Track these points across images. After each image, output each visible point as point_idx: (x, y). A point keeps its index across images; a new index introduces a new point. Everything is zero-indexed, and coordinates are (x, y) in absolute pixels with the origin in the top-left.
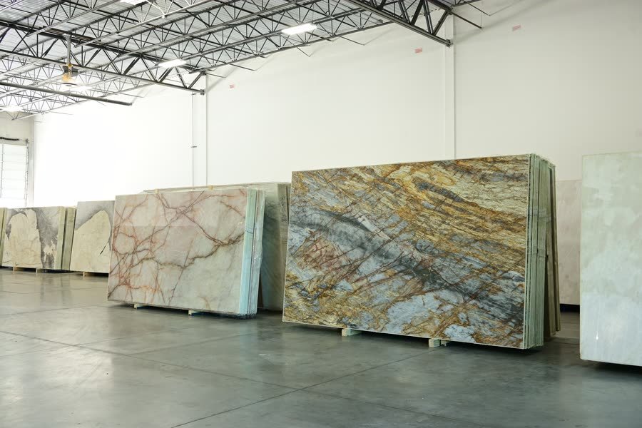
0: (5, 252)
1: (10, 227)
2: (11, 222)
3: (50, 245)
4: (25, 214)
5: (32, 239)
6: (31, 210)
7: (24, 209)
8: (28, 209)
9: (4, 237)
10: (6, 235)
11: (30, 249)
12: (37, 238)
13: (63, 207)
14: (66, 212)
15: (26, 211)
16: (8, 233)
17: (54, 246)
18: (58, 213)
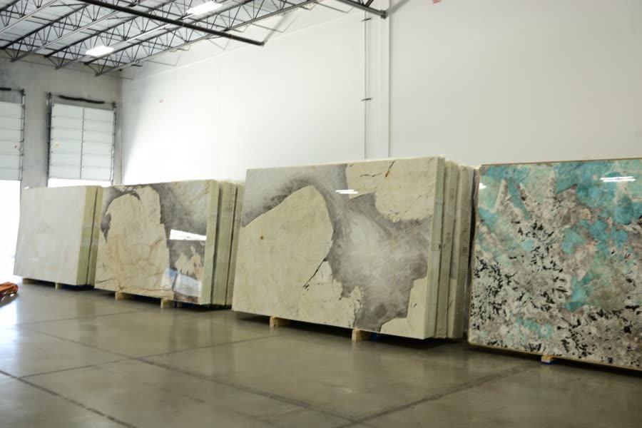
0: (99, 264)
1: (109, 218)
2: (111, 211)
3: (190, 256)
4: (136, 195)
5: (152, 242)
6: (149, 189)
7: (135, 187)
8: (143, 186)
9: (97, 237)
10: (101, 234)
11: (147, 260)
12: (160, 240)
13: (214, 182)
14: (220, 192)
15: (139, 191)
16: (105, 229)
17: (197, 258)
18: (206, 192)
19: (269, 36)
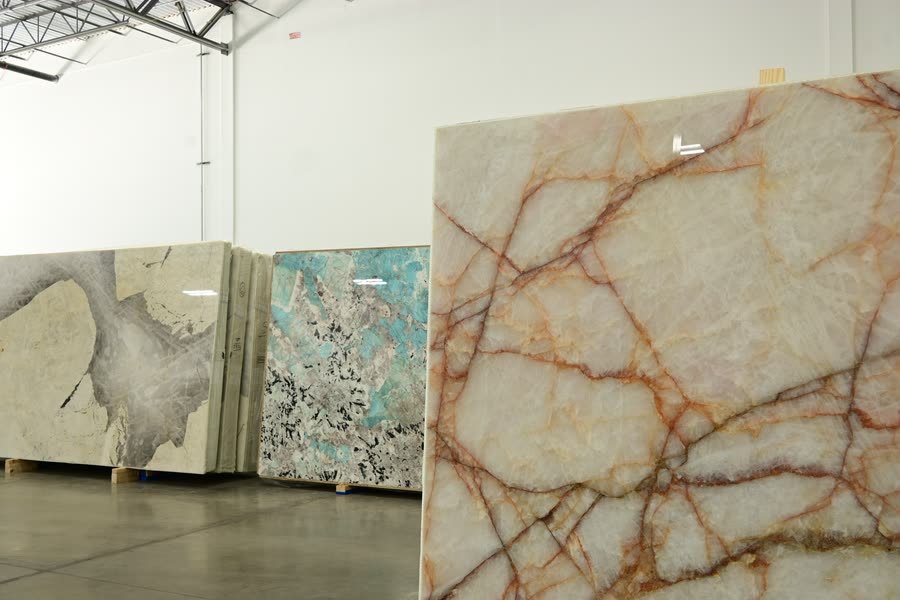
19: (65, 68)
